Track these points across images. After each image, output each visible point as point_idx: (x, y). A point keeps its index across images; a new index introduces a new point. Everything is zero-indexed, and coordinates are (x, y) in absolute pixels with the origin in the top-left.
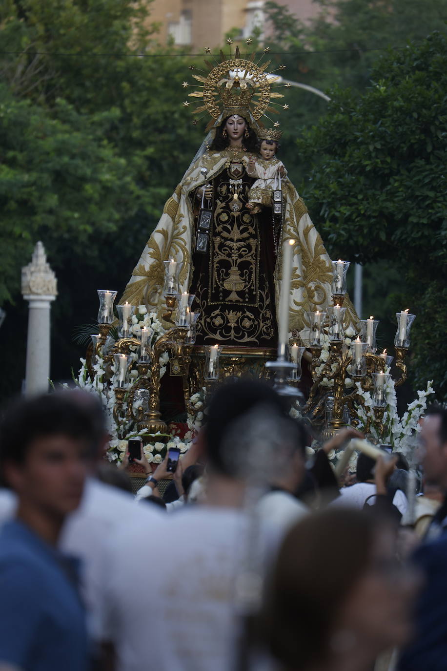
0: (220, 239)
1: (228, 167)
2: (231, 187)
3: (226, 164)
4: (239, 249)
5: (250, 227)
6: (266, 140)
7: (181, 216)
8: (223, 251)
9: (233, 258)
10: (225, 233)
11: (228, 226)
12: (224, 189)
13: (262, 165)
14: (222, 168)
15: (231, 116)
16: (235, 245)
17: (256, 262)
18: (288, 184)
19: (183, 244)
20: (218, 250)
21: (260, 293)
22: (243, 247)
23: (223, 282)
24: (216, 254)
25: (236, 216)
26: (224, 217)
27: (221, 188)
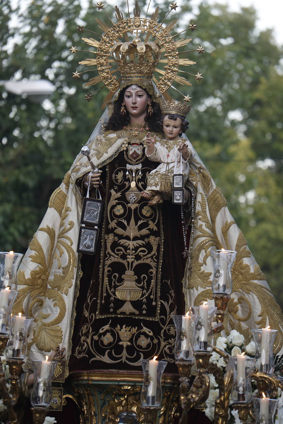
0: (113, 237)
1: (125, 149)
2: (127, 173)
3: (123, 146)
4: (136, 249)
5: (150, 222)
6: (169, 114)
7: (68, 210)
8: (116, 252)
9: (128, 260)
10: (120, 229)
11: (123, 221)
12: (120, 176)
13: (166, 146)
14: (118, 150)
15: (128, 87)
16: (131, 244)
17: (158, 265)
18: (202, 170)
19: (69, 244)
20: (110, 251)
21: (162, 304)
22: (141, 246)
23: (115, 290)
24: (108, 255)
25: (133, 209)
26: (119, 210)
27: (116, 175)
